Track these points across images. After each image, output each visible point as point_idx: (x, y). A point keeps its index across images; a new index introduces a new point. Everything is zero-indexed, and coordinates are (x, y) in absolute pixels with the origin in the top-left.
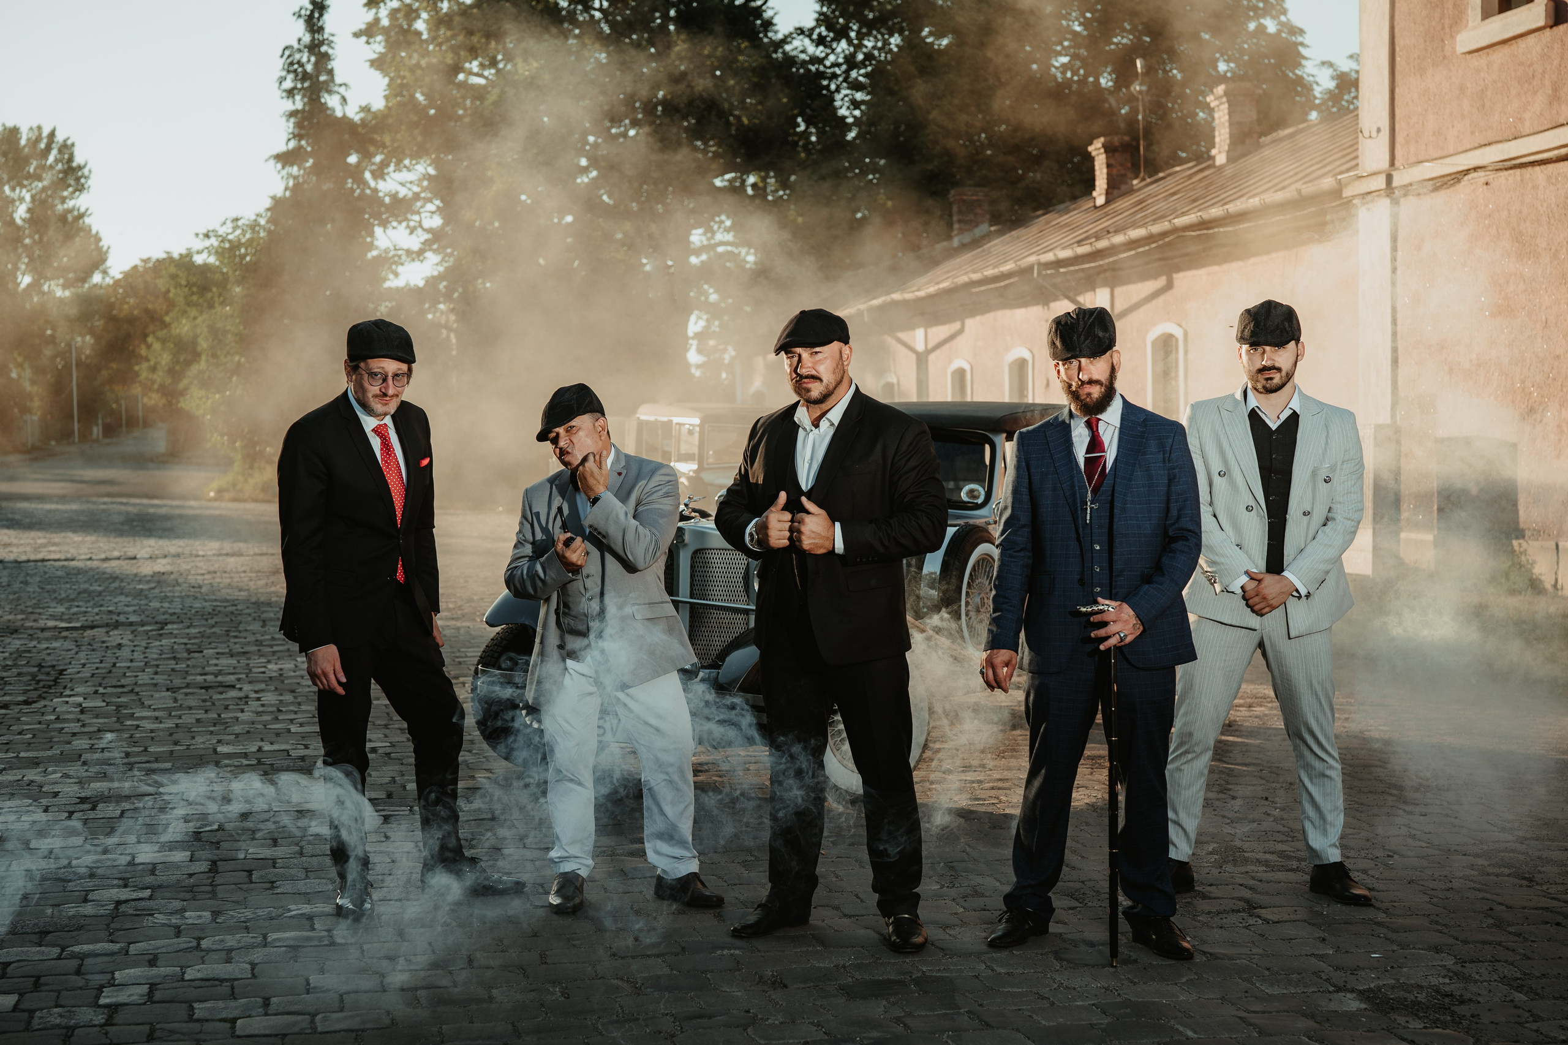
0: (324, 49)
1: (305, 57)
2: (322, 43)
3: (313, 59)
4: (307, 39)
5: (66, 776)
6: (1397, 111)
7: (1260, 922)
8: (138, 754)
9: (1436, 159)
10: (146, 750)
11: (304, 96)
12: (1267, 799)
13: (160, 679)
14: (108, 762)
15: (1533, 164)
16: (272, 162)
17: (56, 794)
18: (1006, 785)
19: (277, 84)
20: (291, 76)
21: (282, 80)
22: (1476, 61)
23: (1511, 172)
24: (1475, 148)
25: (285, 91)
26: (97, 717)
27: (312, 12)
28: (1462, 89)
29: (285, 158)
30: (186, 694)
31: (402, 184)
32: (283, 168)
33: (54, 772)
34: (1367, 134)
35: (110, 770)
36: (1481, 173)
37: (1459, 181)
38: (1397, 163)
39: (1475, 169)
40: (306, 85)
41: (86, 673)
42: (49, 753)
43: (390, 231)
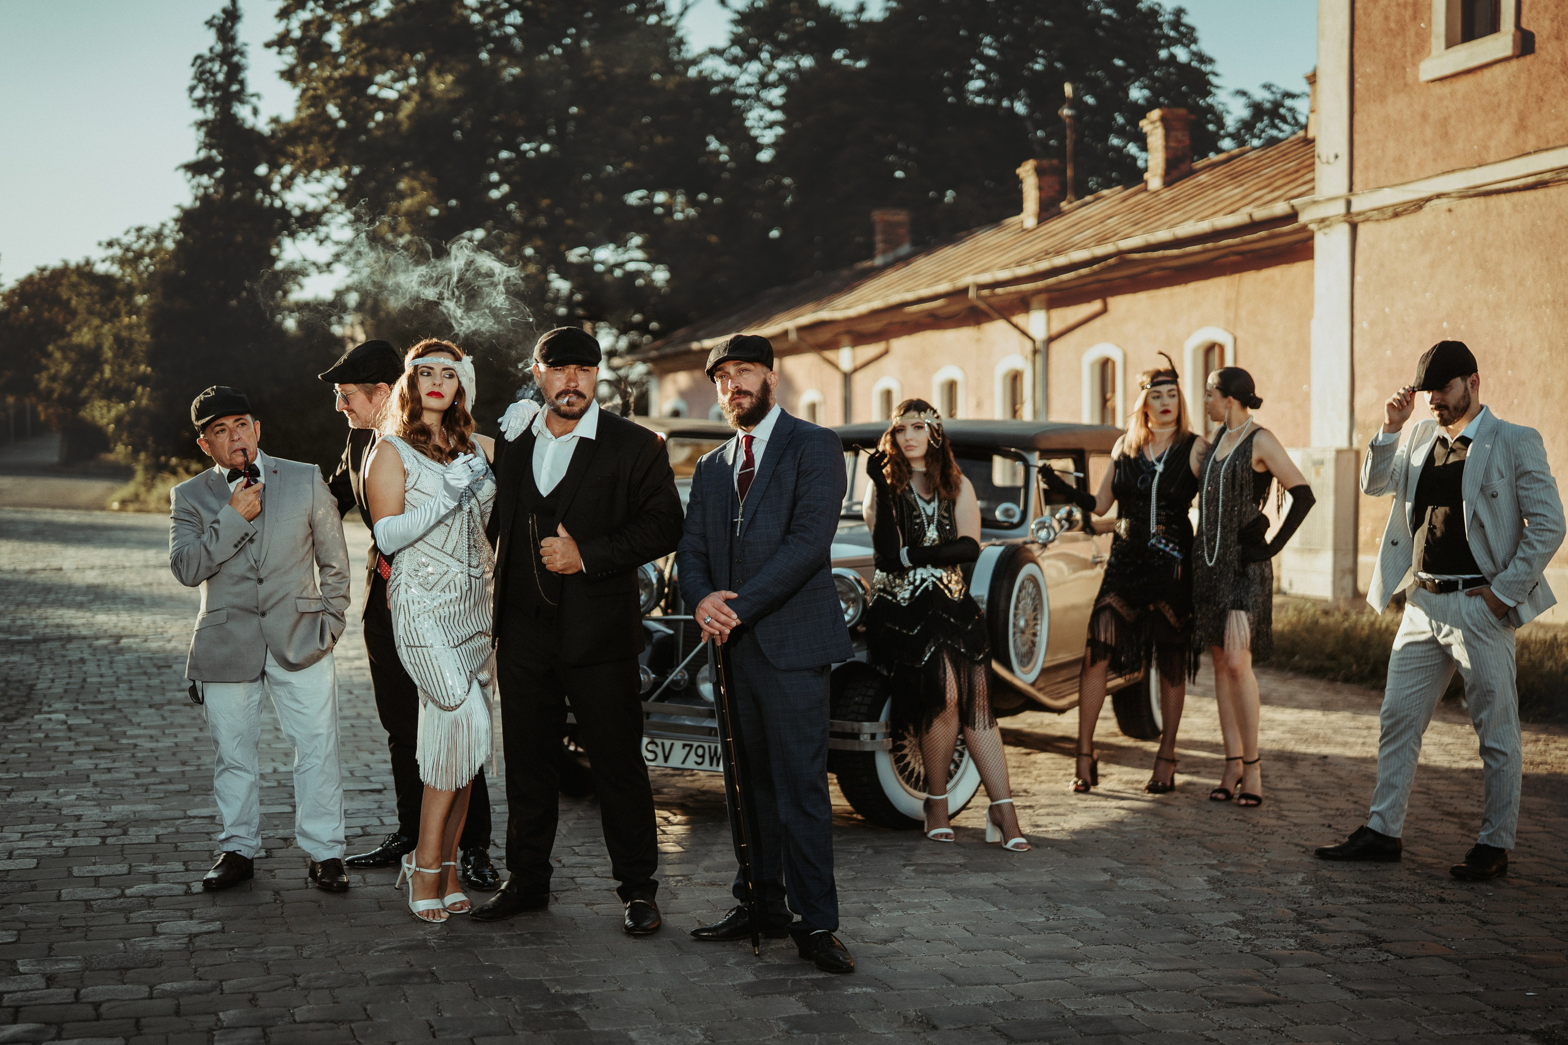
0: (236, 58)
1: (216, 67)
2: (235, 52)
3: (225, 68)
4: (219, 48)
5: (80, 797)
6: (1356, 137)
7: (1393, 957)
8: (148, 775)
9: (1396, 185)
10: (154, 770)
11: (215, 106)
12: (1330, 826)
13: (138, 695)
14: (119, 783)
15: (1498, 192)
16: (182, 171)
17: (79, 818)
18: (1061, 810)
19: (187, 94)
20: (201, 86)
21: (192, 89)
22: (1439, 89)
23: (1476, 199)
24: (1438, 175)
25: (196, 100)
26: (87, 734)
27: (225, 21)
28: (1424, 117)
29: (195, 168)
30: (172, 711)
31: (313, 196)
32: (193, 177)
33: (66, 794)
34: (1324, 159)
35: (126, 792)
36: (1444, 200)
37: (1421, 207)
38: (1356, 189)
39: (1439, 196)
40: (218, 94)
41: (58, 689)
42: (53, 773)
43: (298, 243)
